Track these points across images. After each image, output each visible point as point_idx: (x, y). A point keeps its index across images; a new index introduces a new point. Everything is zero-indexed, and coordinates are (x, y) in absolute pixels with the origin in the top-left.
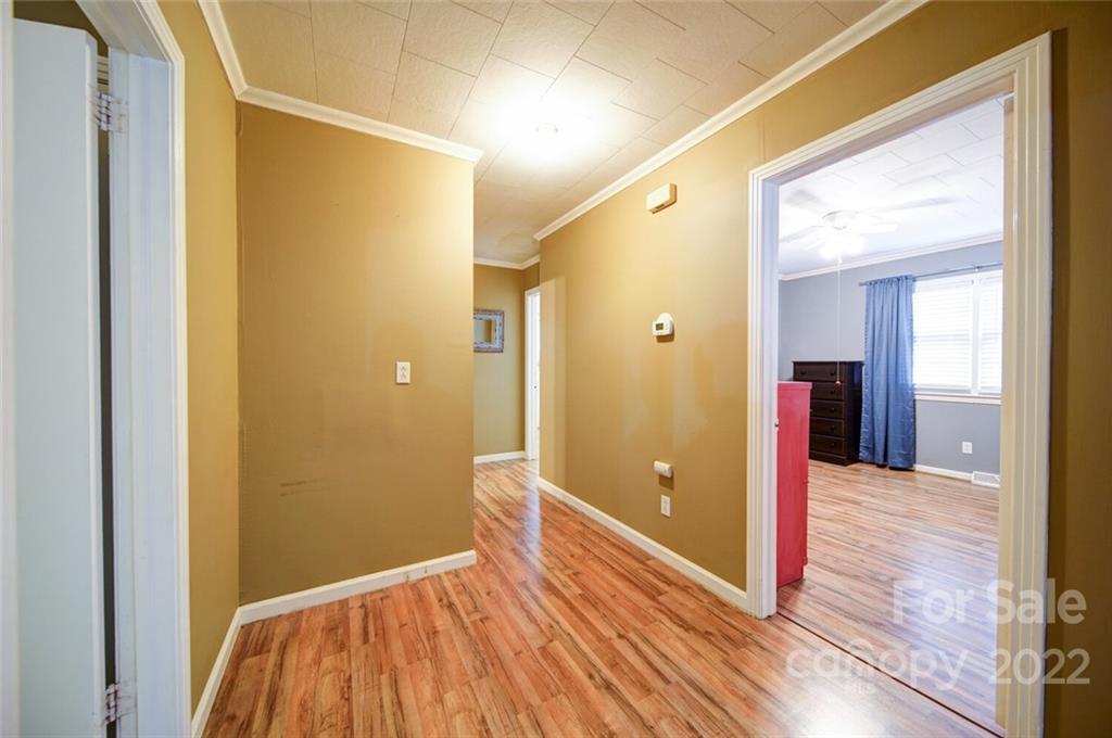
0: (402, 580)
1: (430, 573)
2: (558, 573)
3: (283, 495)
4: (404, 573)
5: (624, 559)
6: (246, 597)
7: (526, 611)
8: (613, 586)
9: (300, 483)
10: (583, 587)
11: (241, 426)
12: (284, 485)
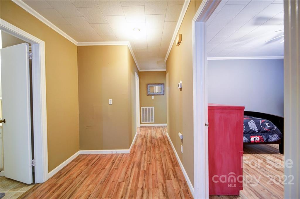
0: (111, 153)
1: (117, 153)
2: (145, 162)
3: (87, 128)
4: (111, 151)
5: (169, 163)
6: (81, 149)
7: (127, 170)
8: (156, 171)
9: (90, 126)
10: (148, 169)
11: (79, 113)
12: (87, 126)
